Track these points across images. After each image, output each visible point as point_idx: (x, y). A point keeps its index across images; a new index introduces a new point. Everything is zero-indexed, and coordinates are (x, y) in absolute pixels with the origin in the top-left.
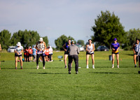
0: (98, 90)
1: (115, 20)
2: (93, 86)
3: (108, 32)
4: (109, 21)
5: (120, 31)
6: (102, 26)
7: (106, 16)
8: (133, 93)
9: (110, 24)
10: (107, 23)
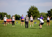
0: (38, 34)
1: (36, 9)
2: (35, 32)
3: (33, 13)
4: (34, 9)
5: (38, 13)
6: (31, 11)
7: (33, 8)
8: (51, 35)
9: (34, 11)
10: (33, 10)
